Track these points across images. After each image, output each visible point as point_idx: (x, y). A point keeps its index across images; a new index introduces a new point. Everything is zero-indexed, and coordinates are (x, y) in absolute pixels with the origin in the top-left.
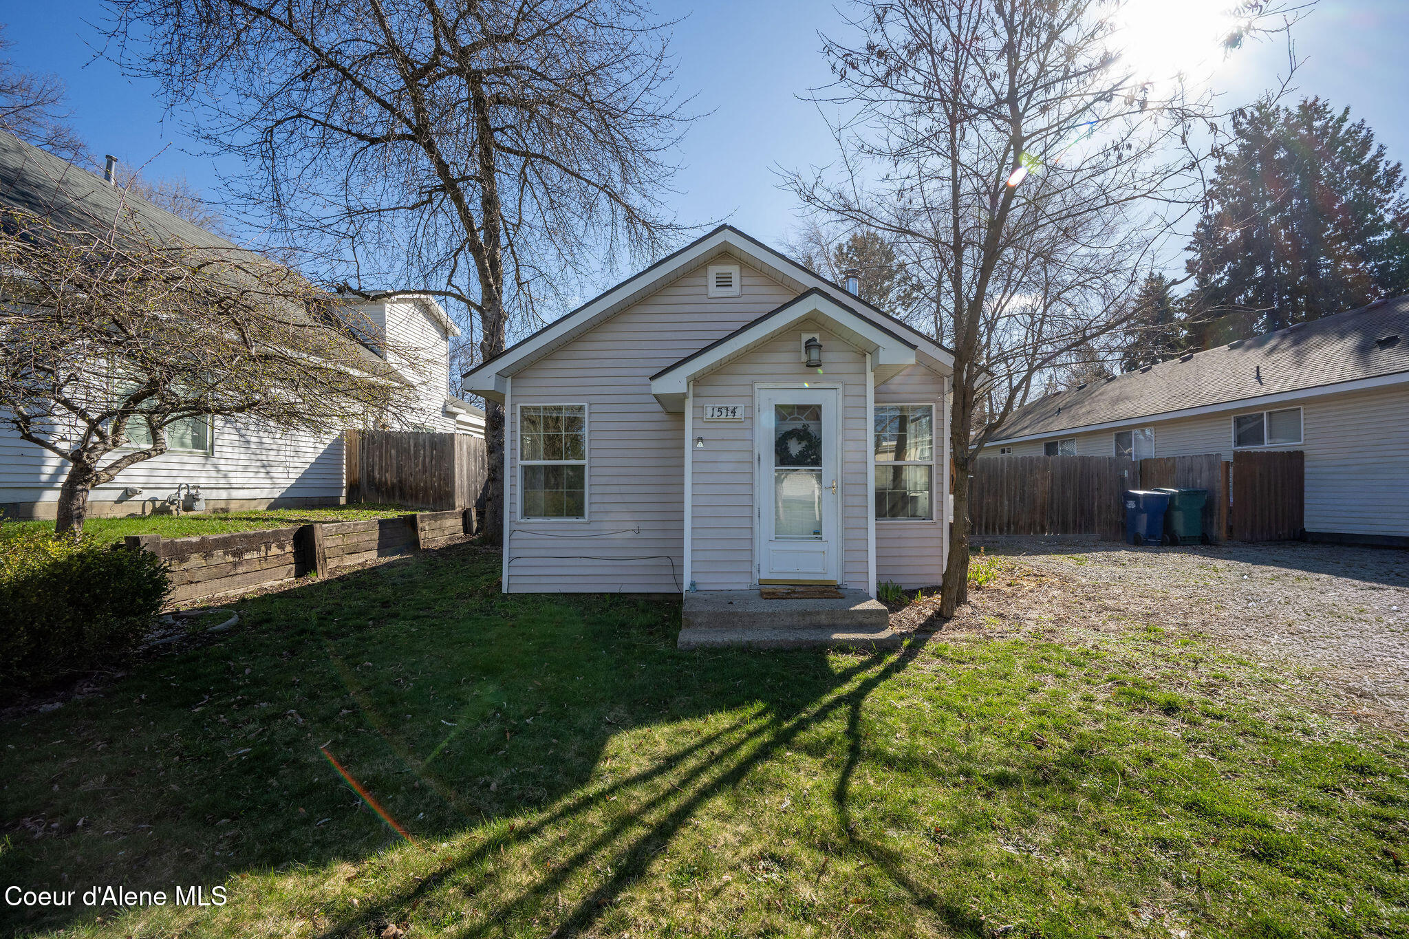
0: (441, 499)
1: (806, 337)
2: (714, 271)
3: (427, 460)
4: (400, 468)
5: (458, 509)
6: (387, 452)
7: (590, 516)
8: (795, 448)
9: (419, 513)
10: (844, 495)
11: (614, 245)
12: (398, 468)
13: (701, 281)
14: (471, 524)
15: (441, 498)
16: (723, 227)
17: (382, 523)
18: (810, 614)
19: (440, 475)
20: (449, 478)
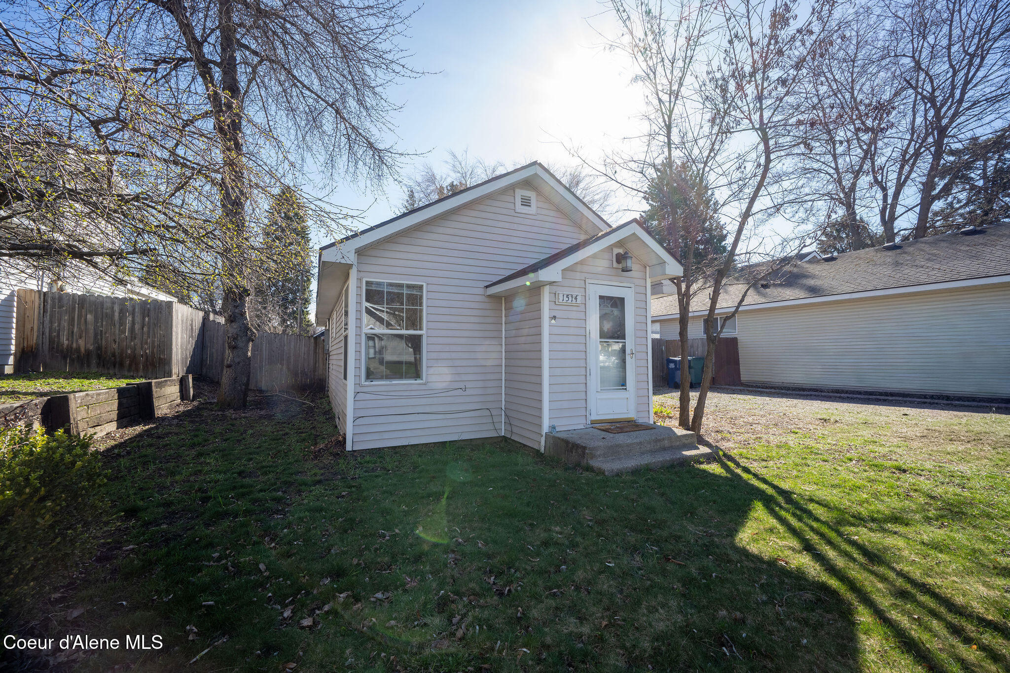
0: (154, 367)
1: (616, 251)
2: (520, 193)
3: (137, 327)
4: (98, 335)
5: (174, 377)
6: (80, 316)
7: (427, 378)
9: (150, 381)
12: (96, 335)
13: (511, 199)
14: (188, 391)
15: (153, 365)
17: (121, 392)
18: (660, 440)
19: (153, 342)
20: (164, 345)
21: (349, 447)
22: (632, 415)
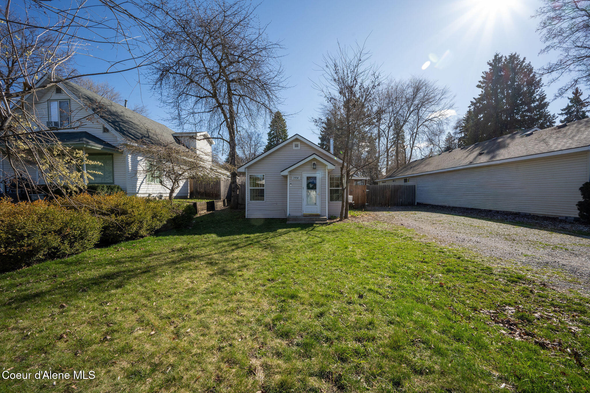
0: (217, 196)
1: (313, 162)
2: (294, 143)
4: (205, 188)
5: (222, 200)
7: (265, 200)
8: (311, 186)
9: (215, 201)
10: (321, 196)
11: (266, 120)
13: (291, 146)
14: (225, 204)
16: (297, 134)
17: (207, 203)
18: (312, 219)
19: (216, 190)
20: (219, 190)
21: (246, 217)
22: (319, 213)
